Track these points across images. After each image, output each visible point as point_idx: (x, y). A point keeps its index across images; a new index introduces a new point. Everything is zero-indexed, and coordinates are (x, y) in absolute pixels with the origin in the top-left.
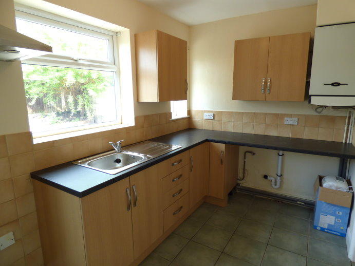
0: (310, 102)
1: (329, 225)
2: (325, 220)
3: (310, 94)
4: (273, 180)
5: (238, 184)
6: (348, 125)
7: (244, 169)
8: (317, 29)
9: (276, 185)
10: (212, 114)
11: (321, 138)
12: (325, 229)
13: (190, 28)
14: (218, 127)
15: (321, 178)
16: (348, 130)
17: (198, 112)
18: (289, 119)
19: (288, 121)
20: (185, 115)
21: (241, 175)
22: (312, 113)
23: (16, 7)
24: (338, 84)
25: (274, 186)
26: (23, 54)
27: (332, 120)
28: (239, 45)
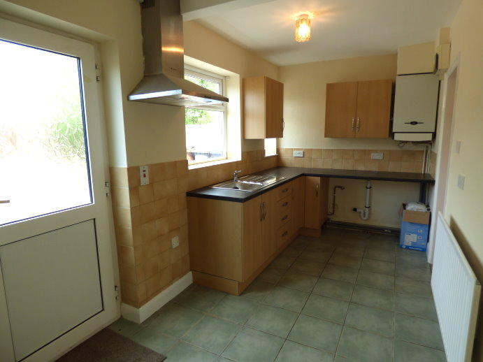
0: (393, 138)
1: (413, 243)
2: (409, 239)
3: (394, 131)
4: (362, 213)
5: (328, 220)
6: (426, 157)
7: (334, 204)
8: (397, 77)
9: (364, 216)
10: (302, 152)
11: (403, 170)
12: (408, 247)
13: (279, 69)
14: (309, 165)
15: (404, 206)
16: (426, 162)
17: (287, 150)
18: (376, 154)
19: (375, 156)
20: (274, 153)
21: (330, 210)
22: (395, 148)
23: (185, 67)
24: (416, 123)
25: (362, 217)
26: (192, 101)
27: (412, 154)
28: (330, 87)
